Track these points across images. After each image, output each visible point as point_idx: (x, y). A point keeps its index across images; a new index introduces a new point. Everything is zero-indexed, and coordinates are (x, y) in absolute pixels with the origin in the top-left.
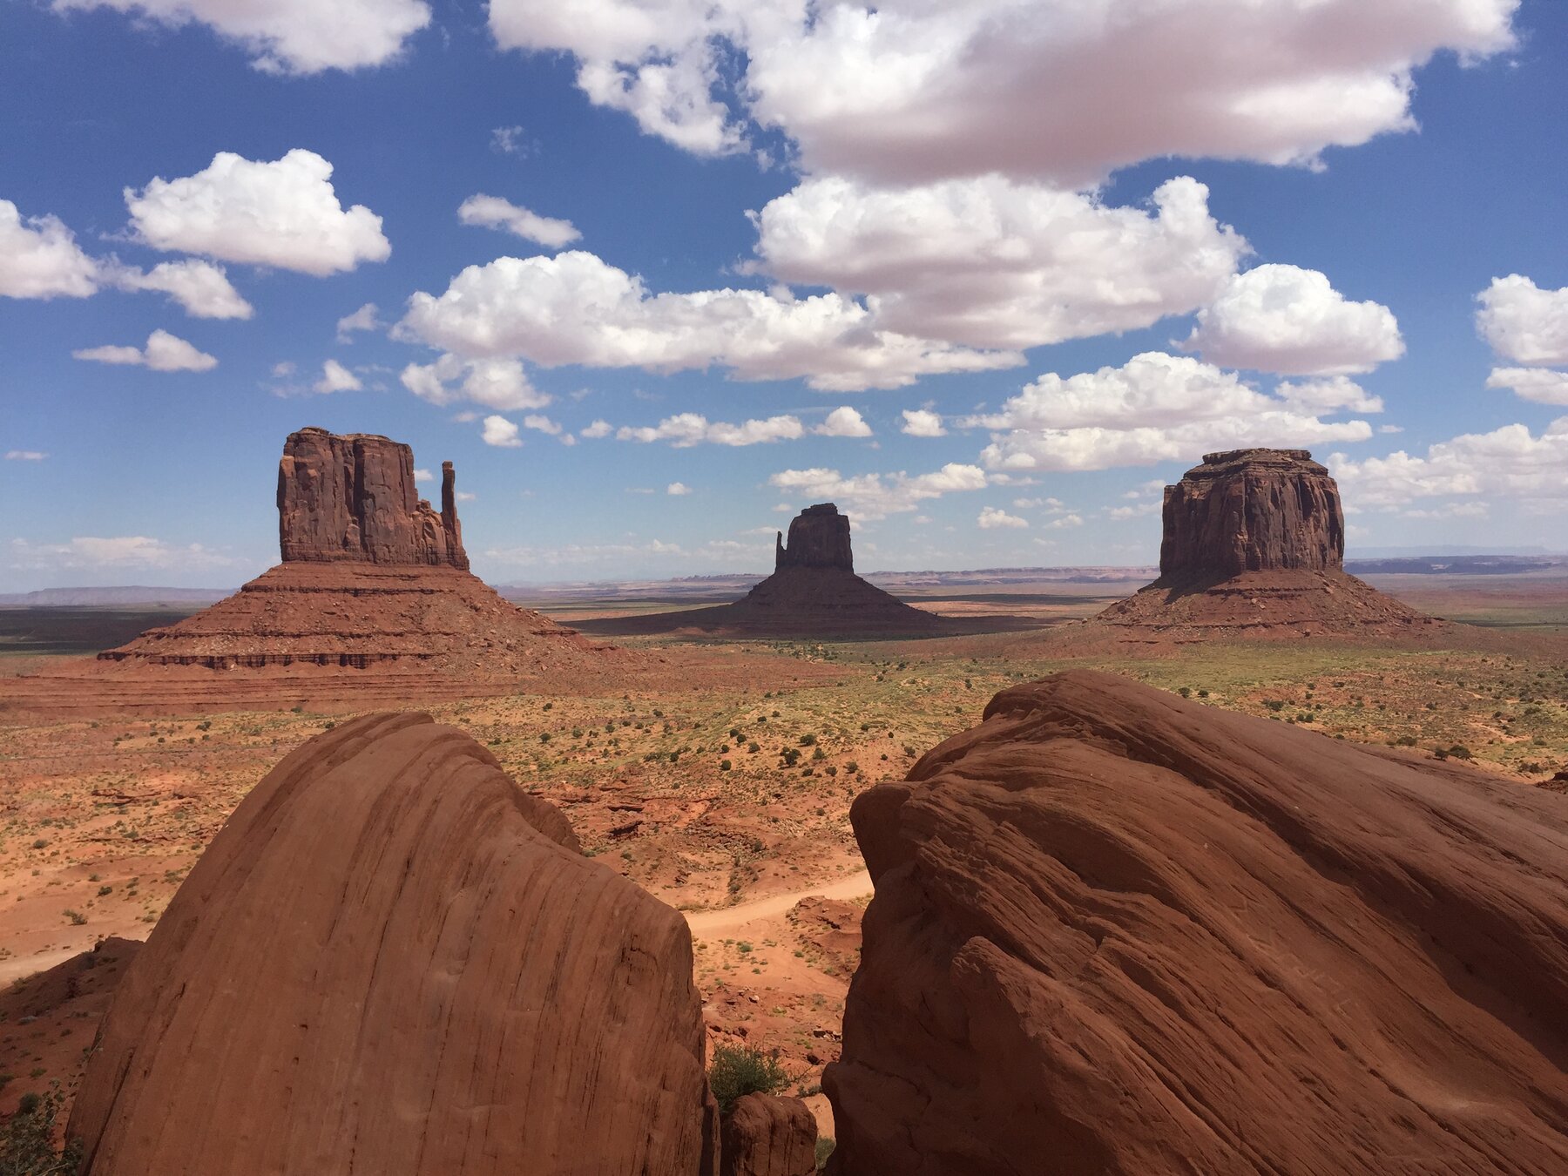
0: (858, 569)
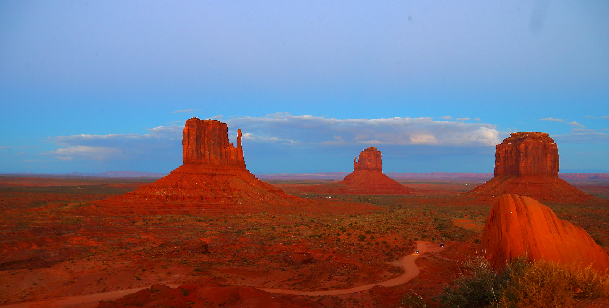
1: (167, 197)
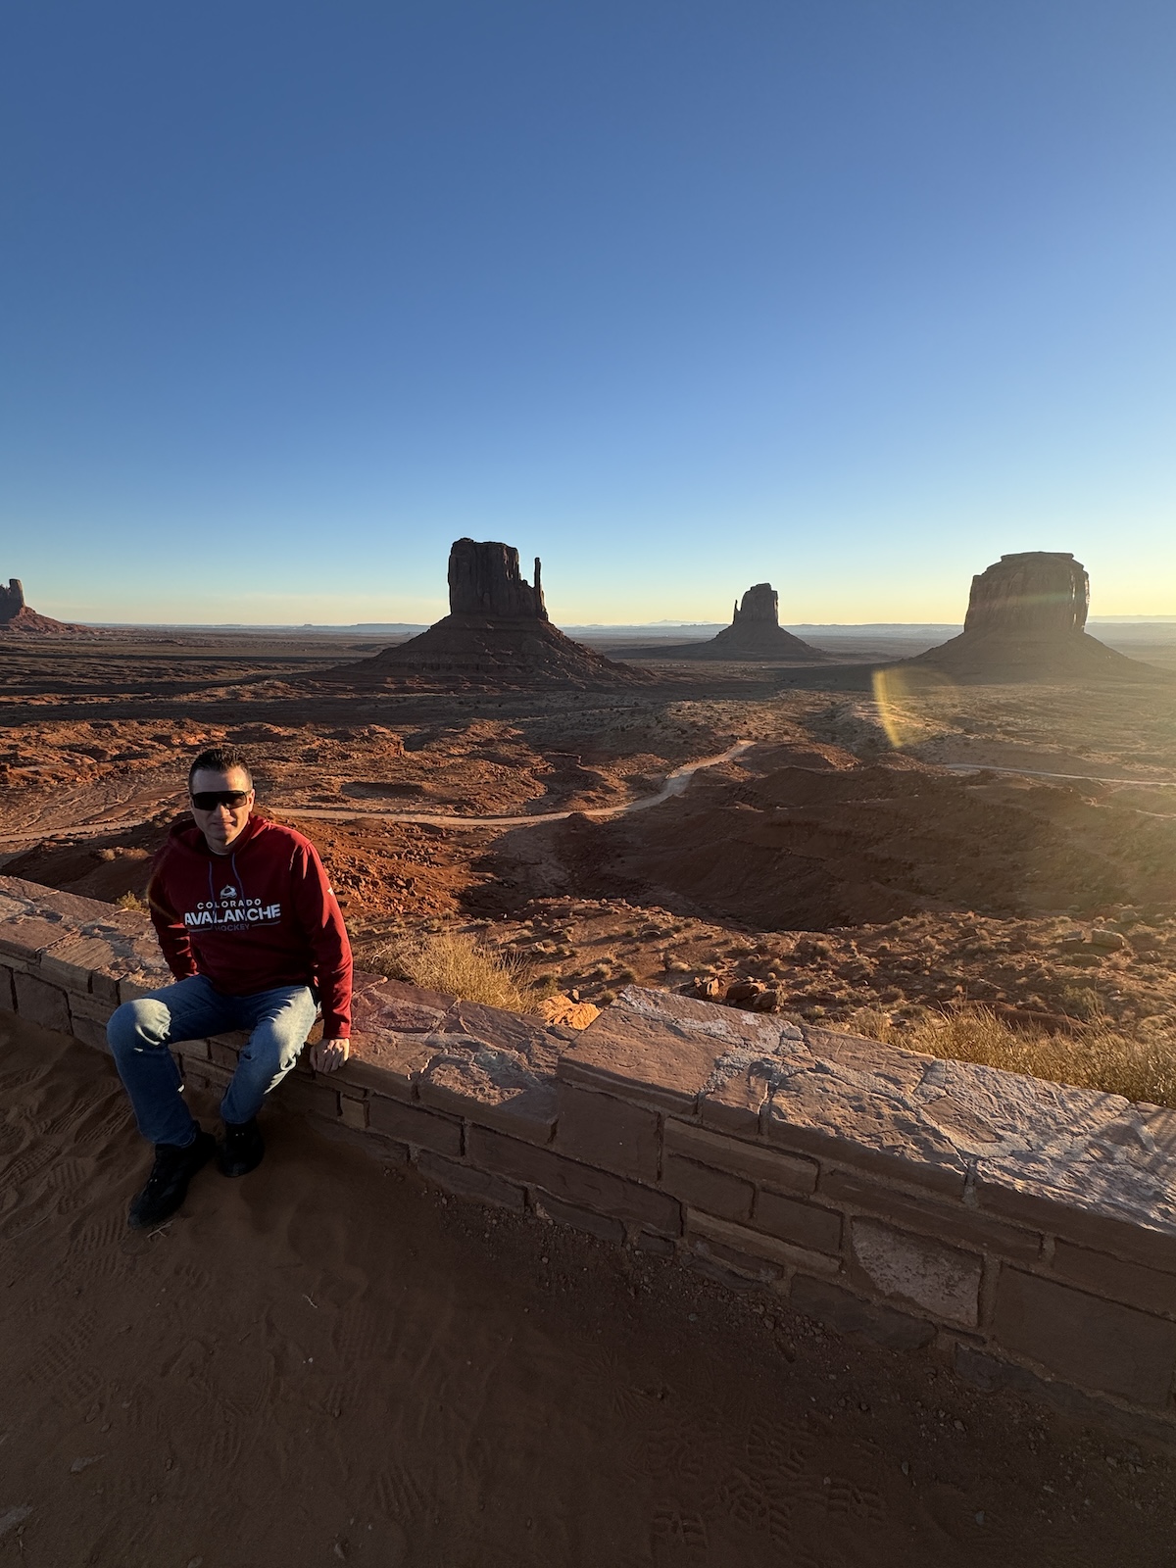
0: (781, 623)
1: (424, 665)
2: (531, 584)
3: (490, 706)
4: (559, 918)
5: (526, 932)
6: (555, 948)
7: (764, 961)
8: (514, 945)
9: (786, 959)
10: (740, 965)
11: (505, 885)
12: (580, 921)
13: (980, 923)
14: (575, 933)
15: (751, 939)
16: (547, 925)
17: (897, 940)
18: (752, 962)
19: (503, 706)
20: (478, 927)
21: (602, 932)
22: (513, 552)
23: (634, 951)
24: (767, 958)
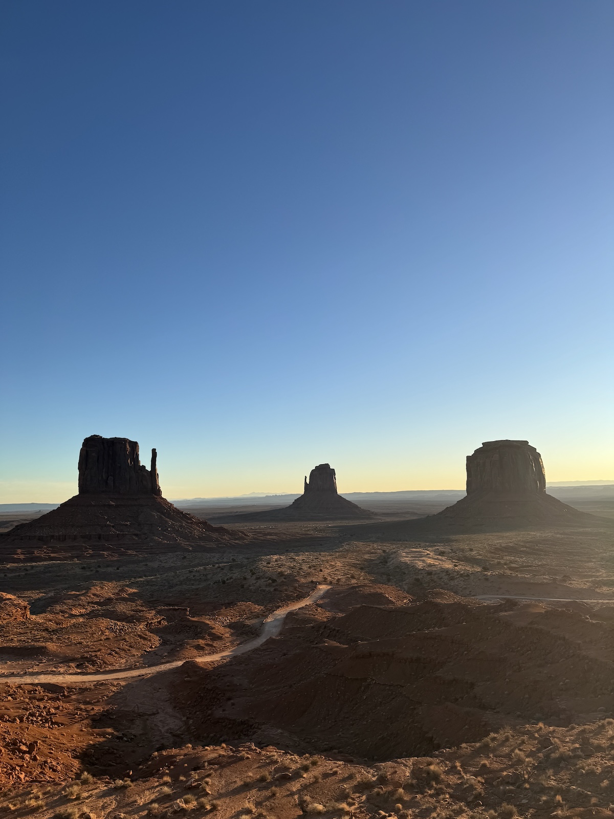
0: (339, 492)
2: (149, 468)
3: (110, 569)
4: (195, 769)
5: (166, 789)
6: (195, 803)
7: (389, 792)
8: (156, 805)
9: (408, 787)
10: (368, 799)
11: (125, 739)
12: (216, 770)
13: (550, 732)
14: (213, 784)
15: (372, 771)
16: (185, 779)
17: (491, 755)
18: (378, 794)
19: (121, 569)
20: (117, 790)
21: (238, 780)
22: (134, 445)
23: (270, 797)
24: (390, 788)
